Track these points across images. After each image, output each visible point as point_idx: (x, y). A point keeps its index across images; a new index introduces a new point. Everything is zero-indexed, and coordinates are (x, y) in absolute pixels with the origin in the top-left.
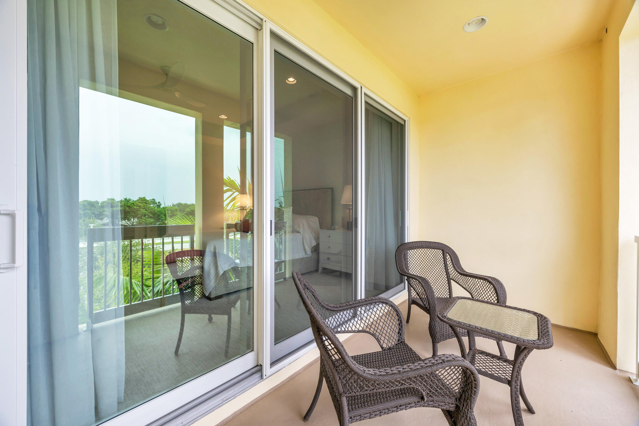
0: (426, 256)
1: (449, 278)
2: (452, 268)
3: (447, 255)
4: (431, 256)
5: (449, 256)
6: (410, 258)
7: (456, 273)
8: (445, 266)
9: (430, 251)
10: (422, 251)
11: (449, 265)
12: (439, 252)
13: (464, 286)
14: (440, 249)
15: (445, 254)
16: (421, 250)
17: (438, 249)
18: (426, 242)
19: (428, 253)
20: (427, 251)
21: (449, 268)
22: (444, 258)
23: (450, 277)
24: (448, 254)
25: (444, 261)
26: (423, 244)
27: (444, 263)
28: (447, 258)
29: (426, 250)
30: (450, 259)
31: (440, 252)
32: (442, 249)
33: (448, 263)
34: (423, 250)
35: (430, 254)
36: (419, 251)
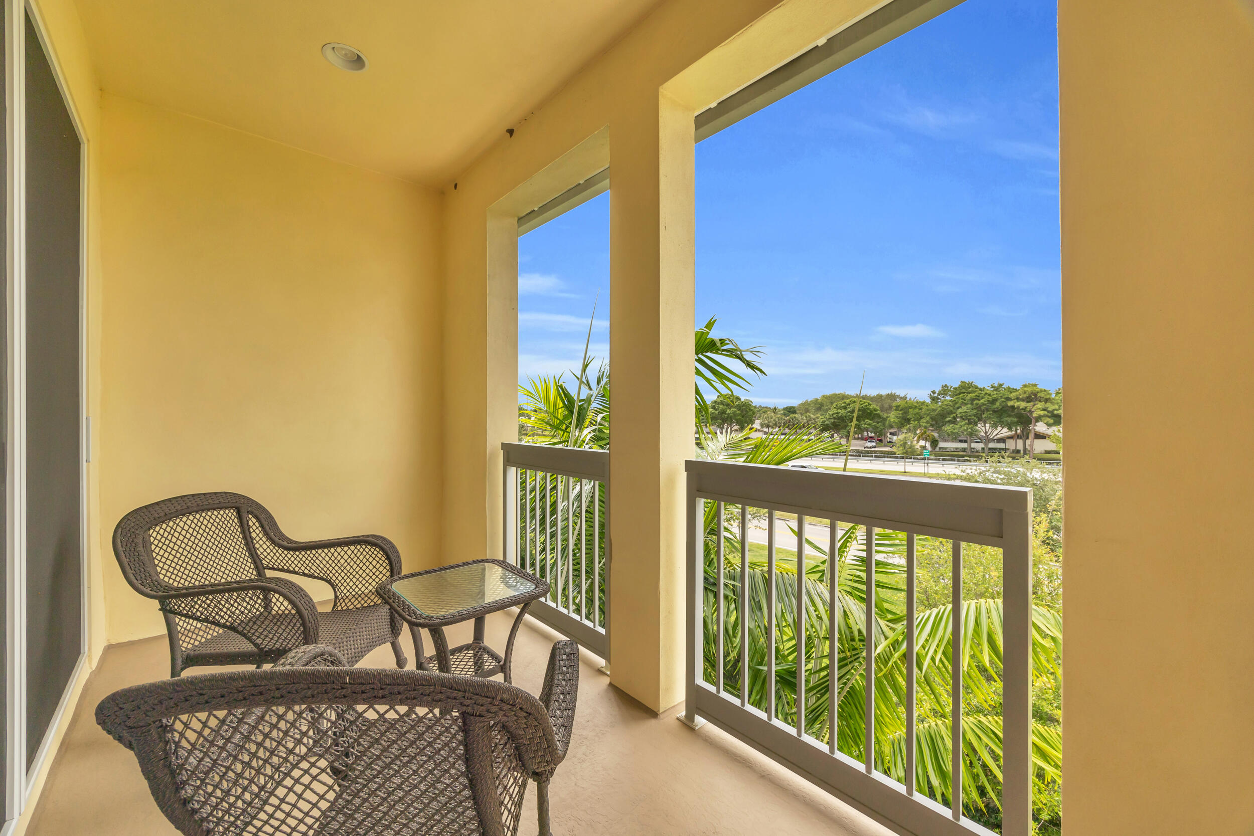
0: (201, 531)
1: (261, 567)
2: (267, 543)
3: (250, 516)
4: (213, 528)
5: (254, 520)
6: (158, 549)
7: (279, 551)
8: (247, 544)
9: (208, 518)
10: (189, 522)
11: (258, 539)
12: (230, 514)
13: (306, 572)
14: (232, 508)
15: (244, 515)
16: (184, 519)
17: (226, 508)
18: (193, 495)
19: (205, 522)
20: (201, 519)
21: (257, 546)
22: (242, 526)
23: (262, 564)
24: (252, 513)
25: (243, 532)
26: (189, 504)
27: (245, 538)
28: (251, 523)
29: (198, 516)
30: (257, 524)
31: (232, 514)
32: (236, 505)
33: (254, 535)
34: (191, 517)
35: (209, 525)
36: (182, 524)
